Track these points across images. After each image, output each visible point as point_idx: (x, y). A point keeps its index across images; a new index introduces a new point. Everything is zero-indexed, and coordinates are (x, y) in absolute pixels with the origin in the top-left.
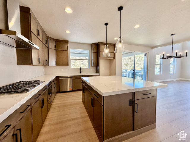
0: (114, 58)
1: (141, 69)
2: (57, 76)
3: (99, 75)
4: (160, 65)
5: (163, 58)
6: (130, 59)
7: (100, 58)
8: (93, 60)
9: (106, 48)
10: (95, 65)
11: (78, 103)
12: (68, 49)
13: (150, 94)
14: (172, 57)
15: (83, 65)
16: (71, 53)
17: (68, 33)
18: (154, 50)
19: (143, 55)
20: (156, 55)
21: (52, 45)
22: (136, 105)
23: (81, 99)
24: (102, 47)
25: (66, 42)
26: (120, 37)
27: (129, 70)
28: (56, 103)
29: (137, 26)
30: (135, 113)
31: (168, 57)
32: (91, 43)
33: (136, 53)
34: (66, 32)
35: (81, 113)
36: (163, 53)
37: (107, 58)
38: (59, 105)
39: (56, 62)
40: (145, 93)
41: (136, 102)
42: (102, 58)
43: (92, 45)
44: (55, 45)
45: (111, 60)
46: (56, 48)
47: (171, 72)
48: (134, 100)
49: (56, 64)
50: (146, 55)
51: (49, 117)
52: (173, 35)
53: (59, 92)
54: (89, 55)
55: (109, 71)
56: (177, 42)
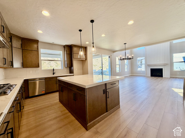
0: (86, 59)
1: (107, 69)
2: (25, 79)
3: (73, 75)
4: (119, 65)
5: (121, 60)
6: (97, 61)
7: (74, 59)
8: (66, 61)
9: (81, 51)
10: (69, 66)
11: (56, 104)
12: (38, 49)
13: (115, 84)
14: (125, 59)
15: (50, 67)
16: (42, 54)
17: (40, 33)
18: (115, 53)
19: (108, 57)
20: (116, 57)
21: (16, 44)
22: (108, 93)
23: (58, 100)
24: (75, 49)
25: (37, 42)
26: (93, 43)
27: (97, 70)
28: (28, 109)
29: (103, 35)
30: (108, 99)
31: (123, 59)
32: (64, 44)
33: (103, 55)
34: (38, 31)
35: (62, 111)
36: (121, 56)
37: (80, 59)
38: (33, 110)
39: (23, 63)
40: (113, 83)
41: (108, 90)
42: (75, 59)
43: (64, 47)
44: (22, 44)
45: (83, 61)
46: (22, 47)
47: (126, 70)
48: (106, 89)
49: (23, 66)
50: (109, 57)
51: (23, 124)
52: (125, 44)
53: (28, 97)
54: (62, 56)
55: (82, 71)
56: (128, 49)
